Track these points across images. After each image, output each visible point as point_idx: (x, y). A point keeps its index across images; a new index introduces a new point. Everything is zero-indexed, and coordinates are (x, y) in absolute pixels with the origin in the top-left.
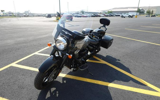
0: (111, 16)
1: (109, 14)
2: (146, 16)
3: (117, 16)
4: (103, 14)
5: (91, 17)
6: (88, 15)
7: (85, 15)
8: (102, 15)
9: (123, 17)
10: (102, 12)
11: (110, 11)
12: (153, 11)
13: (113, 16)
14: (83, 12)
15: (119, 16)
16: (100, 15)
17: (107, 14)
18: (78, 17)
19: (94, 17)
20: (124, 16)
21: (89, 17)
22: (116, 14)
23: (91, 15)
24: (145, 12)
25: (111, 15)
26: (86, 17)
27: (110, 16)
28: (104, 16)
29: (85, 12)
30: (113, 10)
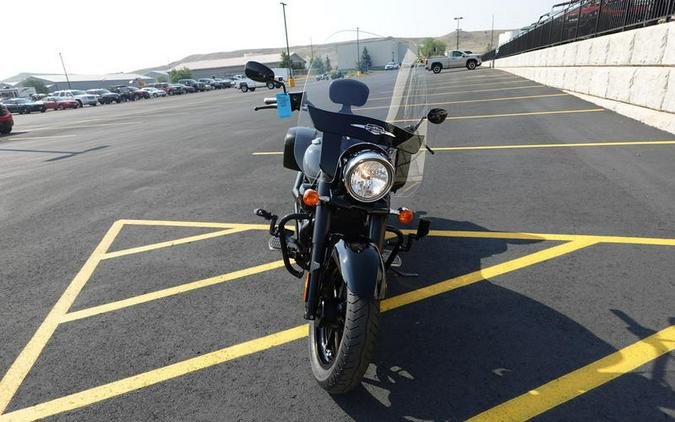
0: (196, 92)
1: (184, 83)
2: (318, 79)
3: (218, 87)
4: (156, 87)
5: (102, 103)
6: (83, 96)
7: (66, 100)
8: (156, 91)
9: (247, 88)
10: (143, 77)
11: (178, 68)
12: (328, 61)
13: (202, 91)
14: (40, 86)
15: (227, 86)
16: (142, 90)
17: (178, 85)
18: (28, 113)
19: (118, 101)
20: (249, 86)
21: (94, 104)
22: (213, 81)
23: (99, 93)
24: (307, 65)
25: (195, 86)
26: (75, 108)
27: (191, 91)
28: (164, 96)
29: (49, 82)
30: (192, 66)
